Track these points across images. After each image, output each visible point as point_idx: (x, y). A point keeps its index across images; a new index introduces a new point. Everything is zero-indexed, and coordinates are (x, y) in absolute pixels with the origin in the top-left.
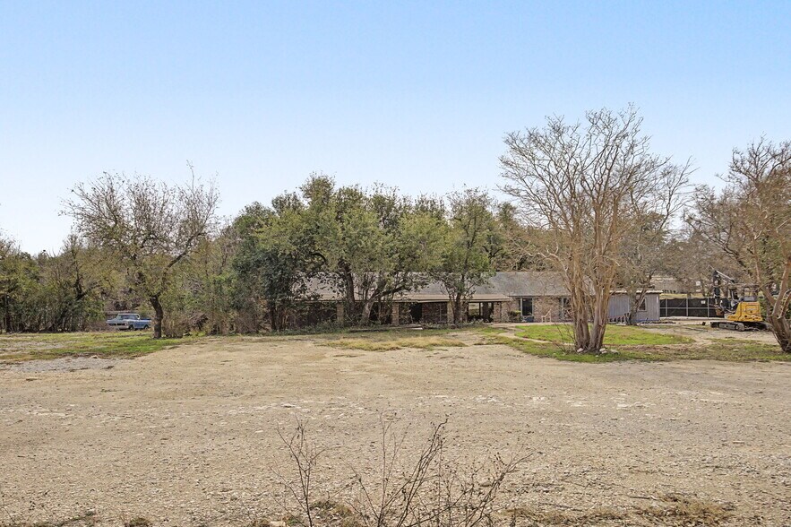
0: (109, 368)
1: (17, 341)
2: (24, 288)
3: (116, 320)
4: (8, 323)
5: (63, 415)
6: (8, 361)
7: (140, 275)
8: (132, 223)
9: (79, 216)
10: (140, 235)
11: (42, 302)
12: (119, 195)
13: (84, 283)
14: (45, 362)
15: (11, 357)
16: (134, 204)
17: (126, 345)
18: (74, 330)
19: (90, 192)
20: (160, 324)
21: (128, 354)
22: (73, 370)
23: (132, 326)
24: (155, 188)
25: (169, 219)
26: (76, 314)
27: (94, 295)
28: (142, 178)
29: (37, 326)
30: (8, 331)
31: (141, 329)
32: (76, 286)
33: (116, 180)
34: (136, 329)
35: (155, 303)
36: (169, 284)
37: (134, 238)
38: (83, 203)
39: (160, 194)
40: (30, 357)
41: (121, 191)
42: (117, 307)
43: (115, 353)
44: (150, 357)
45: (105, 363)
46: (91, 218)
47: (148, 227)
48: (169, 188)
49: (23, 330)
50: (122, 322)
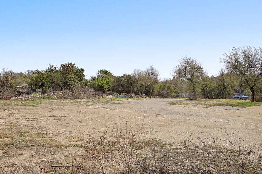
0: (238, 110)
1: (208, 101)
2: (209, 86)
3: (236, 96)
4: (205, 96)
5: (227, 121)
6: (208, 105)
7: (246, 80)
8: (243, 63)
9: (226, 63)
10: (246, 67)
11: (213, 90)
12: (239, 54)
13: (226, 84)
14: (218, 106)
15: (208, 104)
16: (244, 57)
17: (241, 103)
18: (223, 98)
19: (229, 54)
20: (253, 97)
21: (243, 106)
22: (226, 109)
23: (241, 98)
24: (252, 50)
25: (257, 60)
26: (223, 94)
27: (229, 88)
28: (247, 47)
29: (212, 97)
30: (205, 98)
31: (245, 99)
32: (223, 85)
33: (237, 49)
34: (243, 99)
35: (252, 90)
36: (257, 83)
37: (244, 68)
38: (227, 58)
39: (254, 52)
40: (213, 105)
41: (239, 53)
42: (236, 92)
43: (238, 105)
44: (251, 107)
45: (236, 108)
46: (229, 63)
47: (249, 64)
48: (257, 49)
49: (209, 98)
50: (238, 96)
